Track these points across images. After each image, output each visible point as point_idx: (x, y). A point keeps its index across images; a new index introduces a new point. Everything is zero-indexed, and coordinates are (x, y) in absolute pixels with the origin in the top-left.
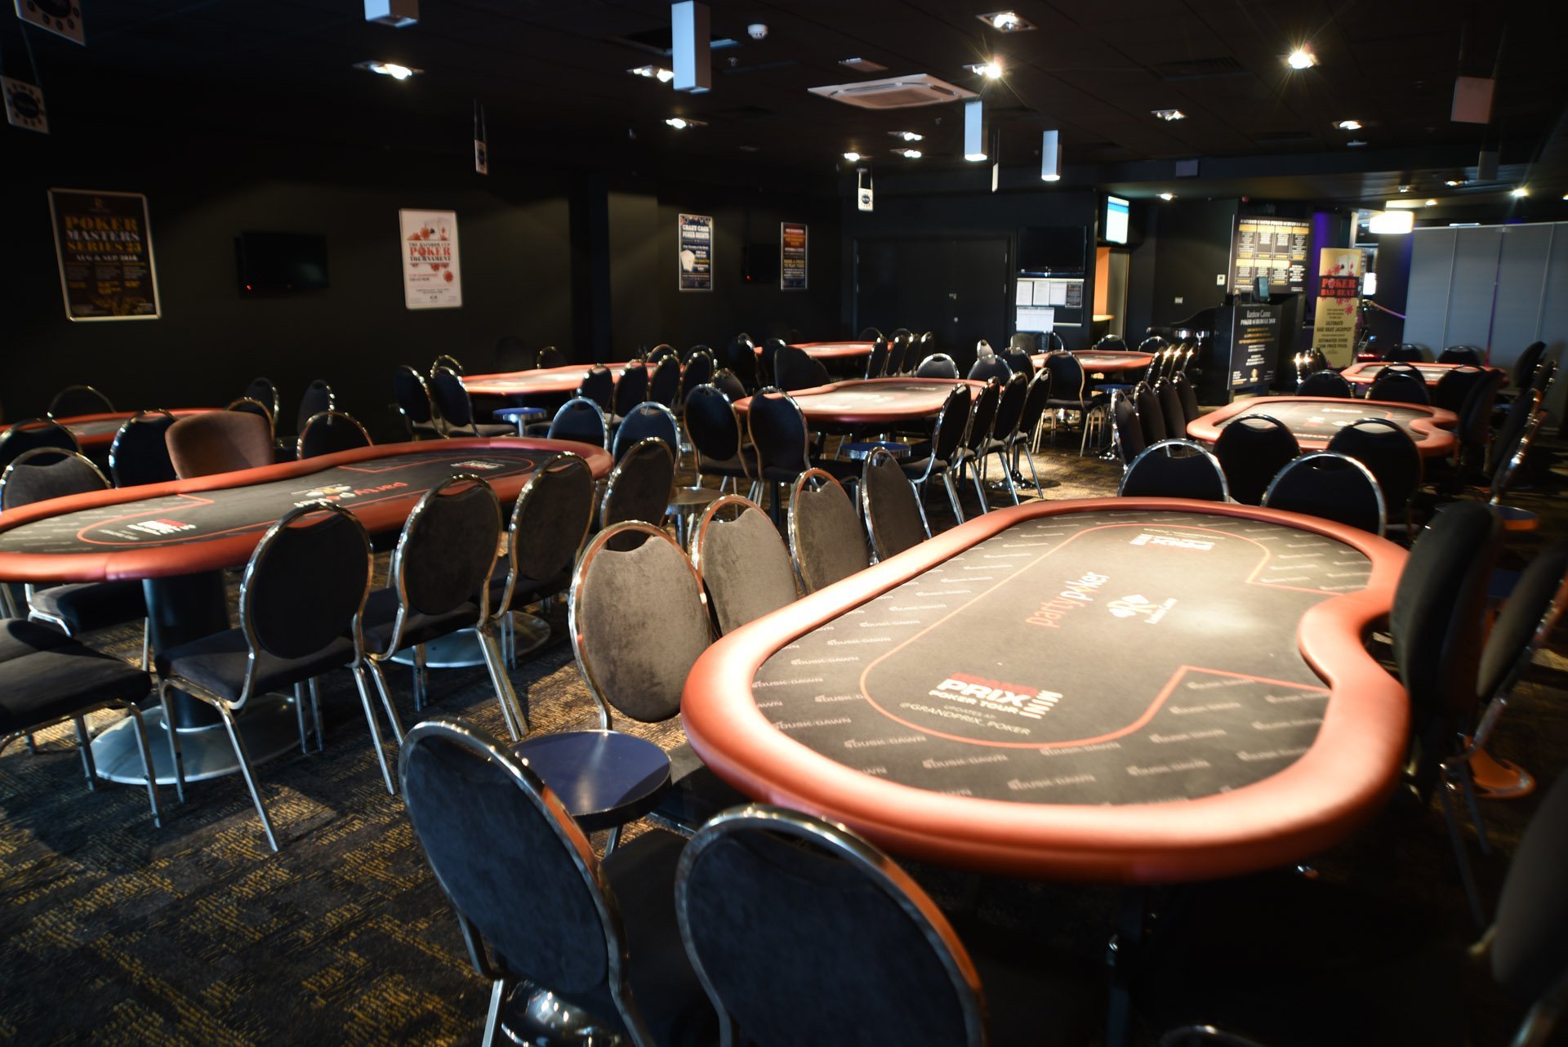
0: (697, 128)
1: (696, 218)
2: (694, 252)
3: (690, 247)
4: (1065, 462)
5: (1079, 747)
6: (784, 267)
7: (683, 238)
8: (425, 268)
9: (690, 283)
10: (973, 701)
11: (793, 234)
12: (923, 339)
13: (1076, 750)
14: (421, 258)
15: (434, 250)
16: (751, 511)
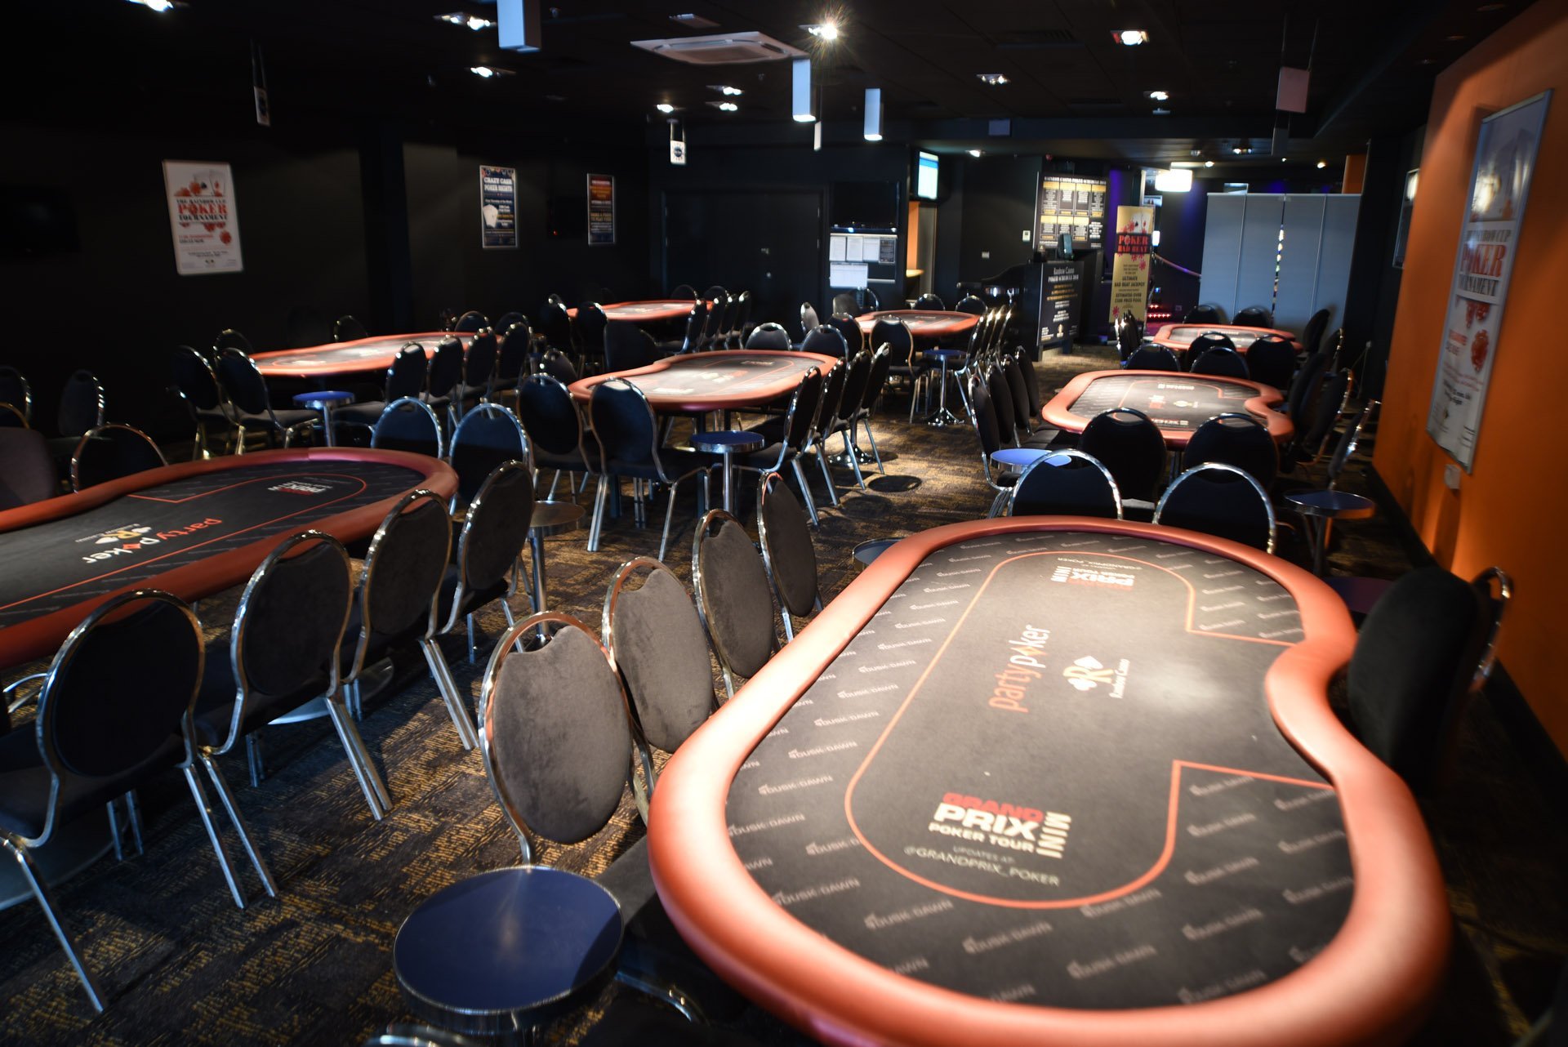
0: (505, 77)
1: (498, 170)
2: (497, 206)
3: (493, 201)
4: (896, 430)
5: (1120, 899)
6: (591, 221)
7: (485, 192)
8: (197, 229)
9: (493, 240)
10: (980, 837)
11: (599, 185)
12: (741, 298)
13: (1116, 906)
14: (193, 218)
15: (208, 209)
16: (659, 573)
